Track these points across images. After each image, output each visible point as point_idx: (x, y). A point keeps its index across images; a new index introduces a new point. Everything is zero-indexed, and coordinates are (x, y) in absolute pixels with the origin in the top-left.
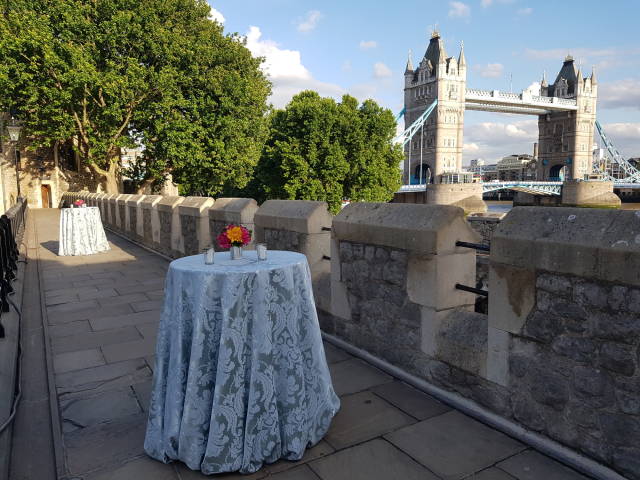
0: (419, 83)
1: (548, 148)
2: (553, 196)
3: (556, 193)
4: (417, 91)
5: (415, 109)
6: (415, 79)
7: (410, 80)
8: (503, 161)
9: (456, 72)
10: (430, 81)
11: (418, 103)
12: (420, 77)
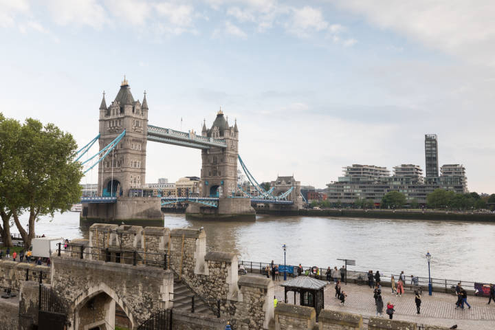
0: (110, 117)
1: (208, 173)
2: (213, 207)
3: (214, 205)
4: (110, 123)
5: (108, 136)
6: (108, 114)
7: (104, 114)
8: (180, 181)
9: (141, 112)
10: (119, 116)
11: (111, 132)
12: (112, 112)
